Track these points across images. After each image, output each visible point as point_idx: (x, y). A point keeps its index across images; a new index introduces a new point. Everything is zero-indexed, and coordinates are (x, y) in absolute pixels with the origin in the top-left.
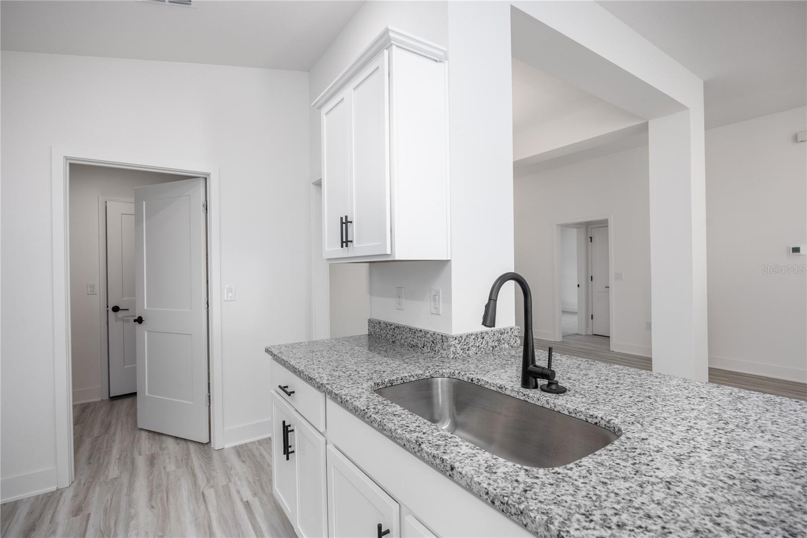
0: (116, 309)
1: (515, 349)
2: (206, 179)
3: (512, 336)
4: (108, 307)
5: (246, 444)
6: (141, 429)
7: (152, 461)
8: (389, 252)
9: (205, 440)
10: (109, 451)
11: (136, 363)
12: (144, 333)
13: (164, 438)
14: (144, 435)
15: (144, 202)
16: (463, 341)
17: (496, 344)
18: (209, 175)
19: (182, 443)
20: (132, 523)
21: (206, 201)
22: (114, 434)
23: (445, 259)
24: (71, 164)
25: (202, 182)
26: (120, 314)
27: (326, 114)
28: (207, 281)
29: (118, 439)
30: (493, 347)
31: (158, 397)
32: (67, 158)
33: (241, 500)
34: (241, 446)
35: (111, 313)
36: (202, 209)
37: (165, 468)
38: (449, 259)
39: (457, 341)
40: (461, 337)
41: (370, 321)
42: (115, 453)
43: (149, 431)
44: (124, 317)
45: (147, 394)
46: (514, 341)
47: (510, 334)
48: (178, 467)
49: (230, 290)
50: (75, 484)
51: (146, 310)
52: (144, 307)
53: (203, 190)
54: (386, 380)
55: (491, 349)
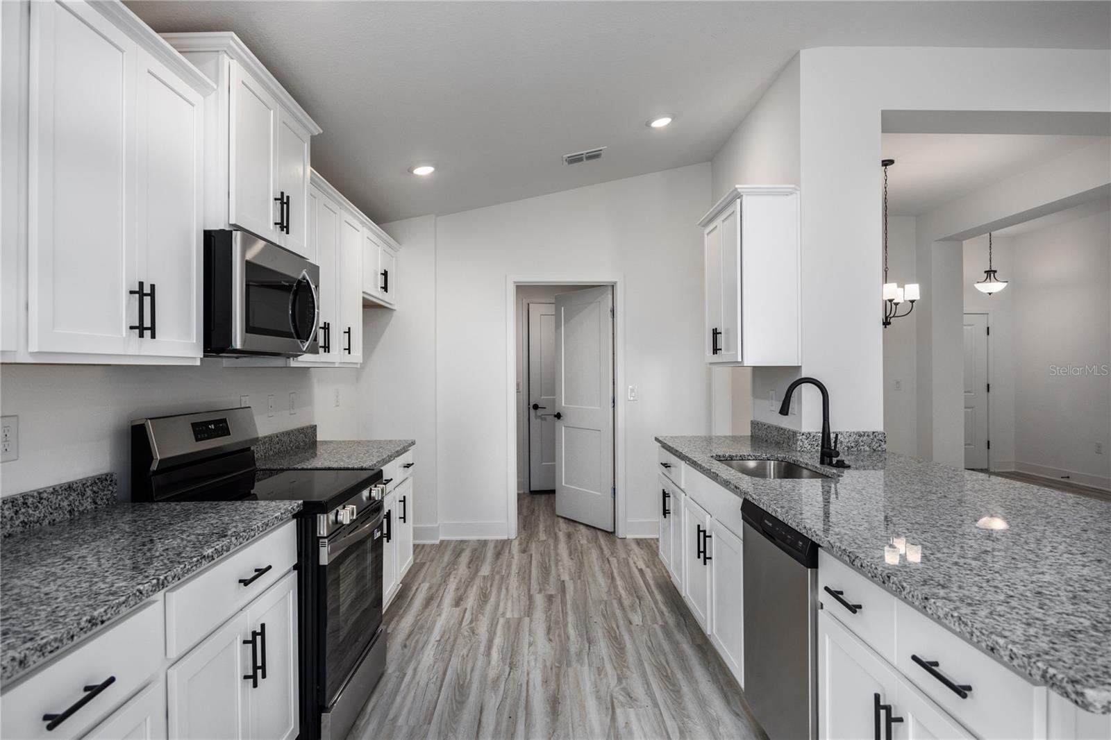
0: (536, 407)
1: (880, 453)
2: (613, 286)
3: (875, 440)
4: (529, 404)
5: (645, 539)
6: (558, 516)
7: (569, 536)
8: (740, 360)
9: (611, 530)
10: (537, 526)
11: (554, 461)
12: (562, 430)
13: (577, 524)
14: (561, 521)
15: (563, 308)
16: (811, 437)
17: (853, 445)
18: (615, 283)
19: (592, 530)
20: (560, 563)
21: (613, 306)
22: (539, 516)
23: (796, 365)
24: (517, 286)
25: (610, 288)
26: (540, 412)
27: (708, 234)
28: (614, 382)
29: (542, 518)
30: (848, 447)
31: (572, 487)
32: (515, 282)
33: (637, 567)
34: (641, 540)
35: (532, 411)
36: (610, 314)
37: (579, 541)
38: (800, 365)
39: (804, 437)
40: (809, 433)
41: (752, 423)
42: (541, 527)
43: (565, 518)
44: (542, 415)
45: (563, 484)
46: (877, 445)
47: (871, 437)
48: (589, 542)
49: (632, 390)
50: (518, 538)
51: (565, 407)
52: (563, 404)
53: (610, 296)
54: (727, 455)
55: (846, 448)
